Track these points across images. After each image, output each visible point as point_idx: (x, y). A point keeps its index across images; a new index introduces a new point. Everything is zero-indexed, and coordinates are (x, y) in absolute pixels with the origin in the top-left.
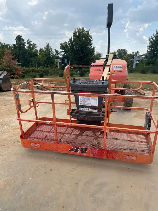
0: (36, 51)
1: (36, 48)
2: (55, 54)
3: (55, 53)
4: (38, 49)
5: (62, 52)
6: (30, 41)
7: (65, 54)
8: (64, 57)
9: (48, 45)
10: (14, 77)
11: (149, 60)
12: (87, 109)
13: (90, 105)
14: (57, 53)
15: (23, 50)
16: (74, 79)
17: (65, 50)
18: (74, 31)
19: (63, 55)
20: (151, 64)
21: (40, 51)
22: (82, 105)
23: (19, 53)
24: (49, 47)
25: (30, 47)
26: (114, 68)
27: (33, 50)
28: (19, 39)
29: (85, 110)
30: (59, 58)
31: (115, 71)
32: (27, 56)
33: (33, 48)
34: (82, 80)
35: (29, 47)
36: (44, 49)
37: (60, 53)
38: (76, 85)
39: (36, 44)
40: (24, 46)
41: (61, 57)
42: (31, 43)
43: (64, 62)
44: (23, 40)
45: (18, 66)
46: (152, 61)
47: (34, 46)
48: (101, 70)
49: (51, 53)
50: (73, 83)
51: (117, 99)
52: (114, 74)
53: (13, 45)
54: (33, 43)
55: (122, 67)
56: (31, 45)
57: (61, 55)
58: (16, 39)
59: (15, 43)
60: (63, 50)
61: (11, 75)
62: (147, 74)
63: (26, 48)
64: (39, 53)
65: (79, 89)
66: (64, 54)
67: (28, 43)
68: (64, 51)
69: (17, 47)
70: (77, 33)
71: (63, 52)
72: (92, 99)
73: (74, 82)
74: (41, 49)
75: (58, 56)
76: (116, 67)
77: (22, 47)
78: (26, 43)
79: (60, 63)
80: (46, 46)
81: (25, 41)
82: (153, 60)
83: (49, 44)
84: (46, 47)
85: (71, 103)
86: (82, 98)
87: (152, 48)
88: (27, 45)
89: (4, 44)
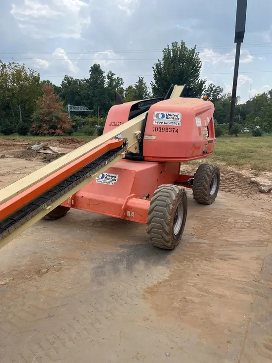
0: (122, 90)
1: (122, 86)
3: (152, 95)
4: (125, 87)
6: (113, 74)
9: (141, 81)
10: (55, 133)
15: (100, 89)
18: (165, 49)
21: (127, 90)
23: (94, 94)
24: (143, 84)
25: (113, 83)
26: (155, 118)
27: (117, 89)
28: (96, 70)
31: (156, 129)
32: (105, 98)
33: (116, 86)
35: (110, 84)
36: (134, 86)
39: (121, 79)
40: (103, 82)
42: (115, 77)
44: (101, 73)
45: (64, 114)
47: (119, 82)
49: (146, 94)
51: (133, 213)
52: (154, 138)
53: (85, 80)
54: (118, 78)
56: (115, 80)
58: (90, 71)
59: (88, 77)
61: (50, 128)
63: (106, 86)
64: (126, 94)
67: (109, 77)
69: (91, 84)
70: (172, 53)
74: (130, 86)
76: (160, 116)
77: (99, 84)
78: (106, 77)
80: (138, 82)
81: (105, 74)
83: (143, 79)
84: (138, 84)
88: (107, 80)
89: (72, 78)
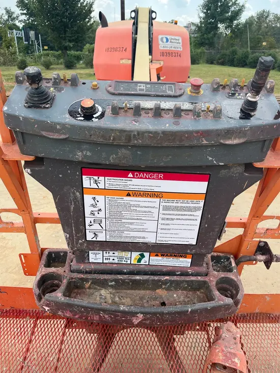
2: (8, 20)
3: (7, 17)
5: (22, 14)
7: (28, 20)
8: (28, 27)
11: (203, 35)
12: (136, 255)
13: (151, 239)
14: (11, 17)
16: (35, 79)
17: (28, 10)
19: (24, 22)
20: (206, 44)
22: (101, 237)
29: (121, 258)
30: (17, 28)
31: (163, 54)
34: (95, 88)
37: (17, 17)
38: (52, 127)
41: (21, 25)
43: (27, 38)
46: (208, 39)
48: (125, 50)
50: (31, 114)
52: (162, 63)
55: (180, 41)
57: (19, 21)
60: (23, 10)
62: (200, 65)
65: (79, 156)
66: (26, 19)
68: (25, 12)
71: (24, 16)
72: (166, 208)
73: (40, 99)
75: (15, 25)
79: (19, 39)
82: (209, 37)
85: (36, 220)
86: (101, 205)
87: (207, 10)
